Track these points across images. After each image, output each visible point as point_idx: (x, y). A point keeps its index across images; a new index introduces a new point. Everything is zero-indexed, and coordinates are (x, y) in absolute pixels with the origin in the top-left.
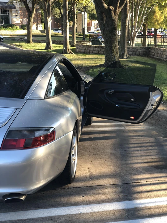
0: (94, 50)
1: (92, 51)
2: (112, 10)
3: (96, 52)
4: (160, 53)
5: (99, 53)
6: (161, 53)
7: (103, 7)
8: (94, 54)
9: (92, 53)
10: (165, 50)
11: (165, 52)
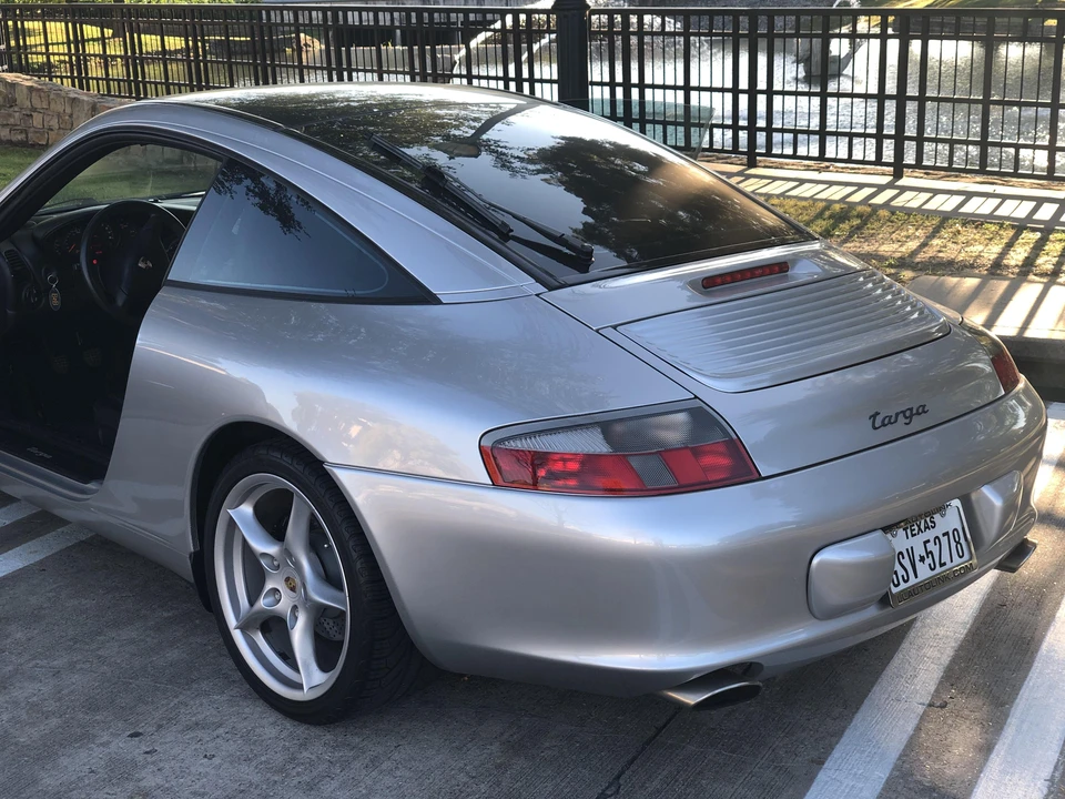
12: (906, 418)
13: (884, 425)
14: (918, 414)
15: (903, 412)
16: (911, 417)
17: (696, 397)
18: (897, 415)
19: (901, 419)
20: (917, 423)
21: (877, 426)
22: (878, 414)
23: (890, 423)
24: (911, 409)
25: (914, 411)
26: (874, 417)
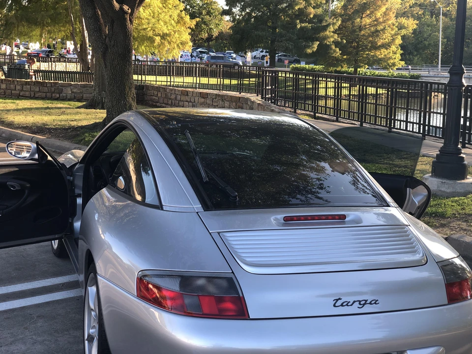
0: (22, 90)
1: (18, 92)
2: (127, 13)
3: (27, 94)
4: (173, 97)
5: (37, 95)
6: (176, 98)
7: (112, 6)
8: (25, 99)
9: (19, 97)
10: (187, 91)
11: (187, 95)
12: (360, 304)
13: (342, 305)
14: (370, 303)
15: (360, 301)
16: (364, 305)
17: (233, 272)
18: (354, 302)
19: (357, 304)
20: (367, 308)
21: (336, 305)
22: (340, 299)
23: (347, 305)
24: (366, 301)
25: (368, 302)
26: (337, 300)
